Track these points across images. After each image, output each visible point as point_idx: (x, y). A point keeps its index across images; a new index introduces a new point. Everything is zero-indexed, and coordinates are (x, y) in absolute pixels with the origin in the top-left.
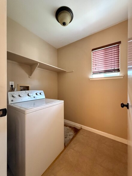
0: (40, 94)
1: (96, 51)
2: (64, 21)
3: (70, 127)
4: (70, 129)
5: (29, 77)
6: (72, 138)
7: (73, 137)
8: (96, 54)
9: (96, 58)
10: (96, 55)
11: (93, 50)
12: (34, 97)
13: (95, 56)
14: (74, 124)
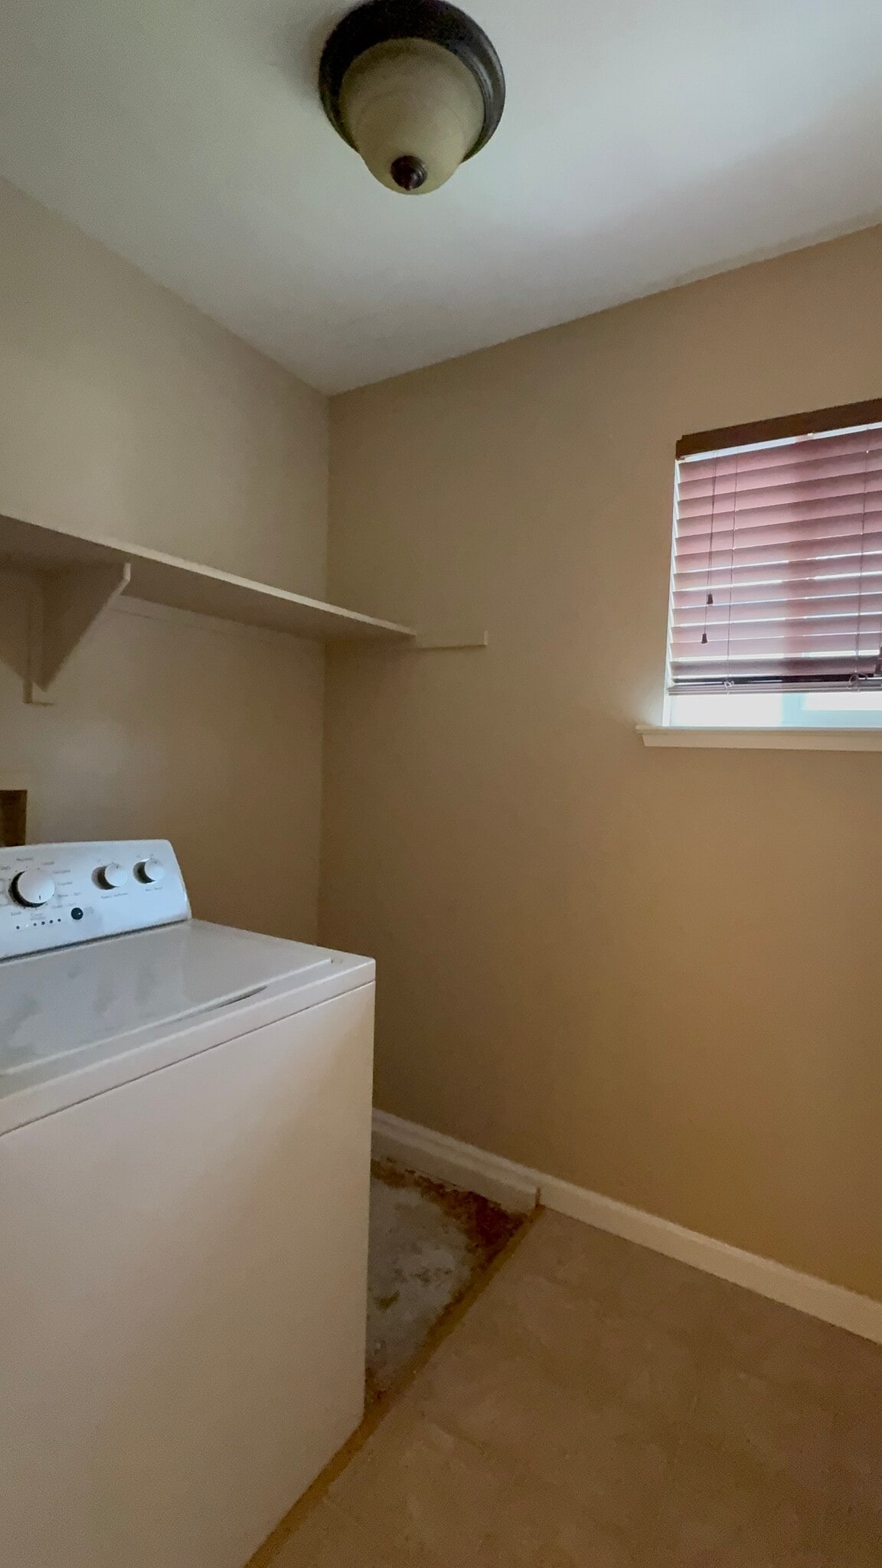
0: (141, 875)
1: (716, 462)
2: (410, 146)
3: (435, 1189)
4: (436, 1209)
5: (28, 699)
6: (448, 1309)
7: (461, 1298)
8: (721, 490)
9: (719, 527)
10: (713, 499)
11: (689, 444)
12: (77, 914)
13: (707, 510)
14: (470, 1165)
